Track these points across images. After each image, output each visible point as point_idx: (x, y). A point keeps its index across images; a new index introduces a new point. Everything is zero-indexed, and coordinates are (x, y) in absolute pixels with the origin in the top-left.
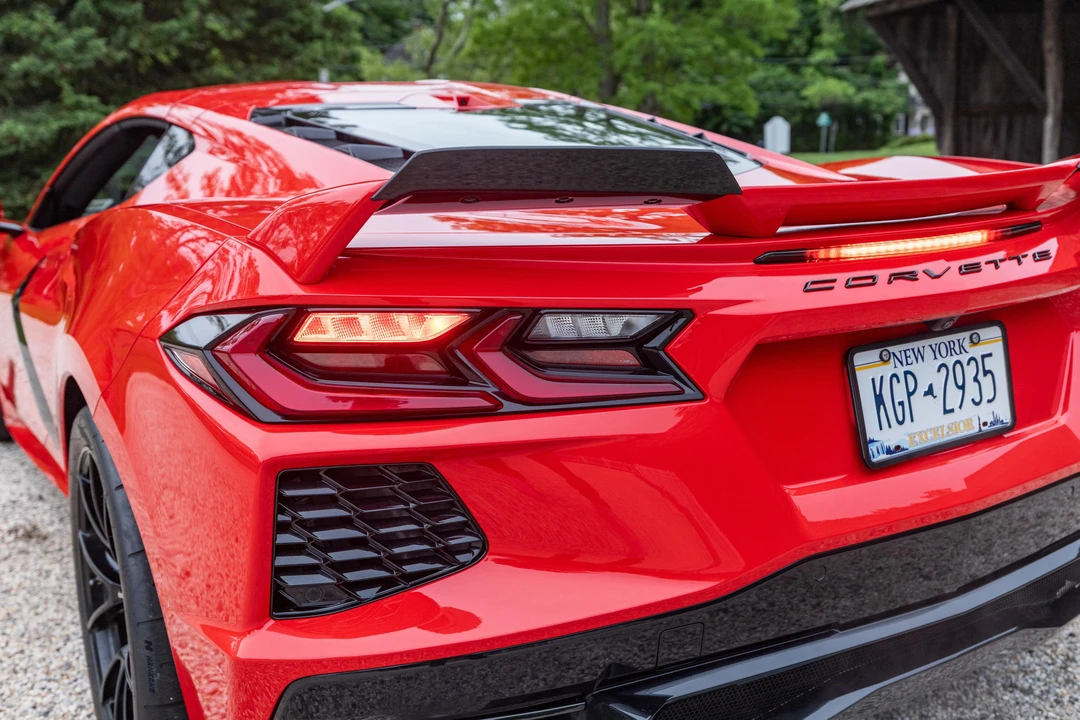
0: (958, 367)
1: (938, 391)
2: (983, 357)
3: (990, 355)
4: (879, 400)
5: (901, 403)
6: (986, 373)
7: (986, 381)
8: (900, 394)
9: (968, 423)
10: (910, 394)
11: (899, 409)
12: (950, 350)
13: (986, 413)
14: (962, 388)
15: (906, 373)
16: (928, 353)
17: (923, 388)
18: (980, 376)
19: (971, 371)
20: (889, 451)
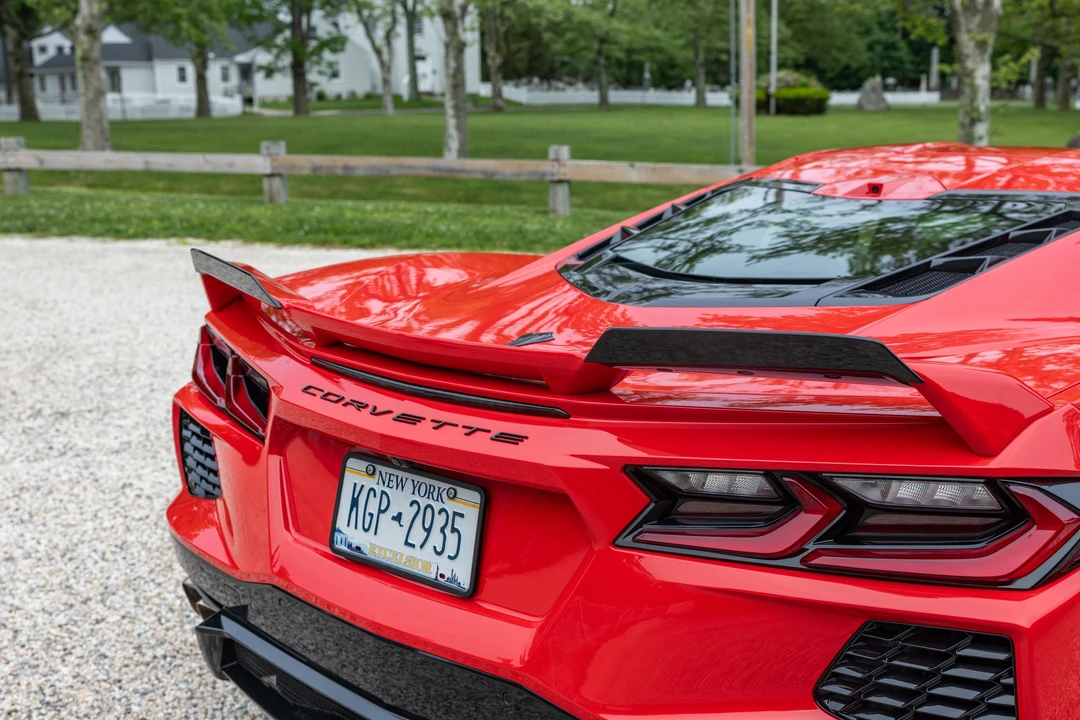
0: (429, 511)
1: (406, 520)
2: (455, 514)
3: (462, 516)
4: (355, 503)
5: (371, 515)
6: (454, 530)
7: (452, 539)
8: (373, 508)
9: (427, 565)
10: (380, 511)
11: (368, 518)
12: (429, 493)
13: (445, 567)
14: (428, 531)
15: (383, 492)
16: (409, 486)
17: (393, 511)
18: (448, 531)
19: (440, 520)
20: (350, 546)
